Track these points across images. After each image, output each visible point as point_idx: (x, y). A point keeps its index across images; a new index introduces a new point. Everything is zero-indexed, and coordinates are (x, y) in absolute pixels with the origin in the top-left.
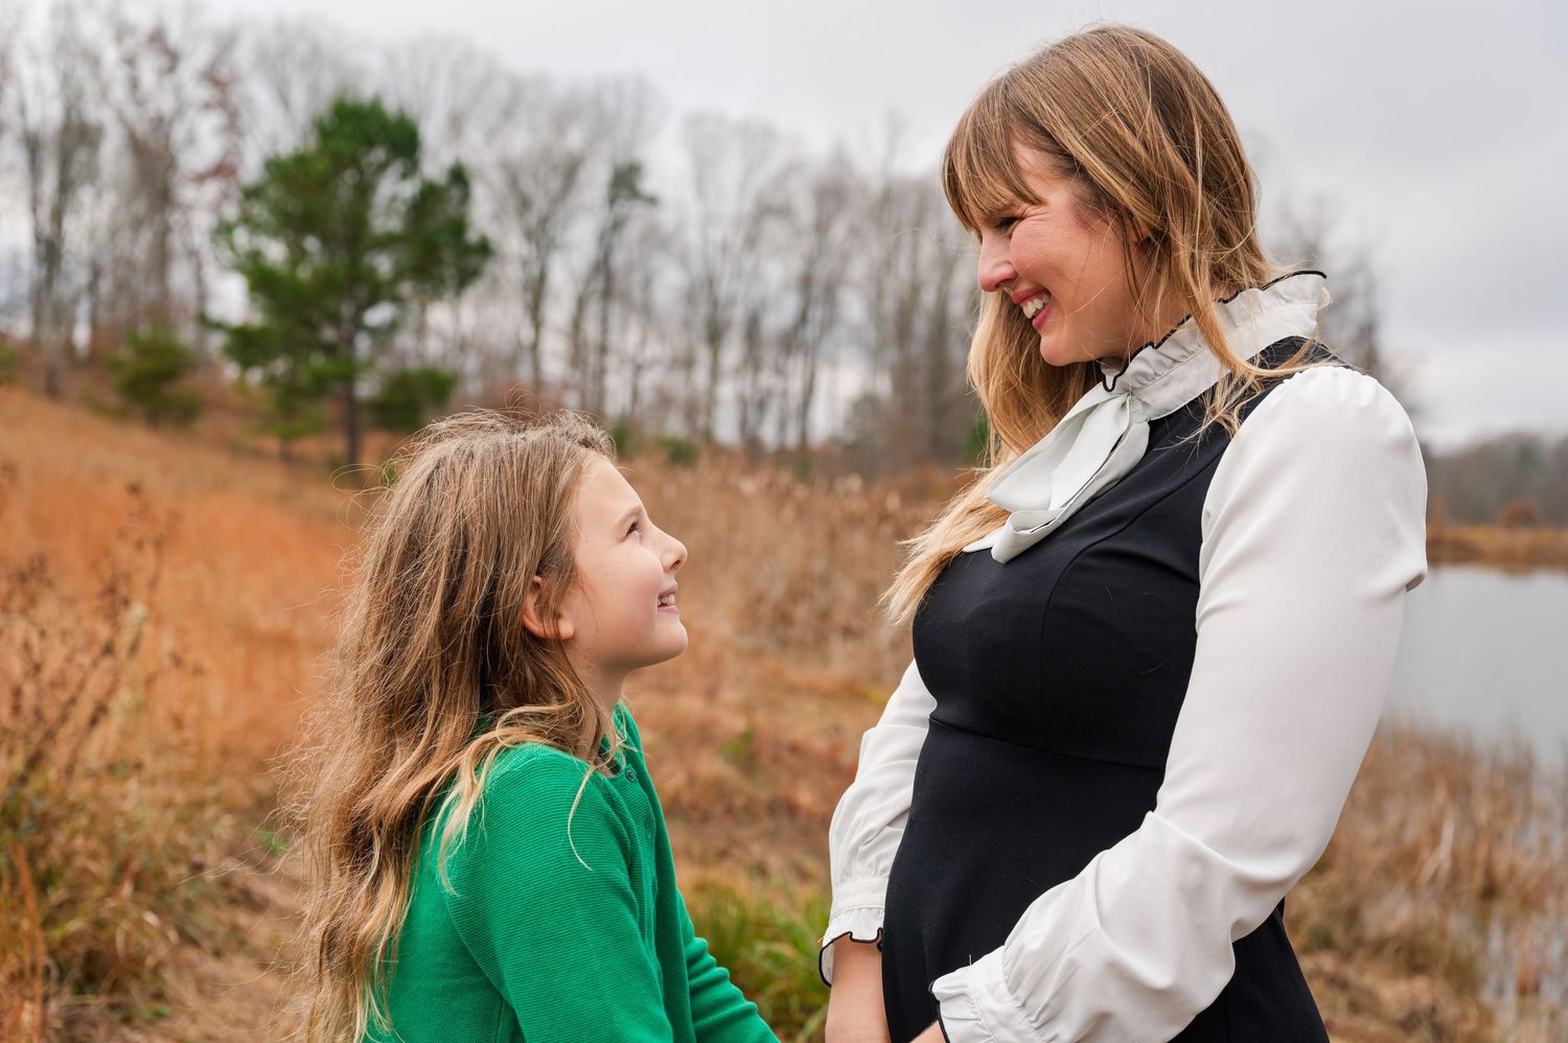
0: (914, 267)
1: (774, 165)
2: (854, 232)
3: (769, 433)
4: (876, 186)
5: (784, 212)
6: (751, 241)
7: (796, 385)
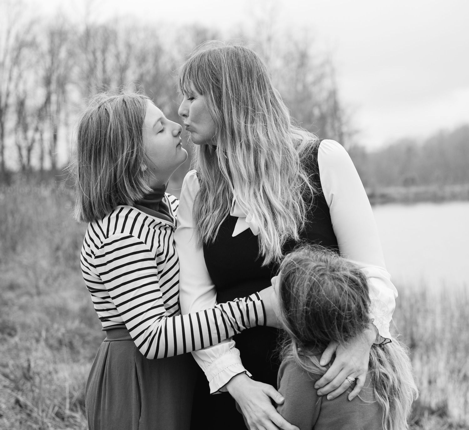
0: (104, 71)
1: (25, 19)
2: (71, 54)
3: (35, 162)
4: (81, 29)
5: (33, 44)
6: (16, 61)
7: (47, 135)
